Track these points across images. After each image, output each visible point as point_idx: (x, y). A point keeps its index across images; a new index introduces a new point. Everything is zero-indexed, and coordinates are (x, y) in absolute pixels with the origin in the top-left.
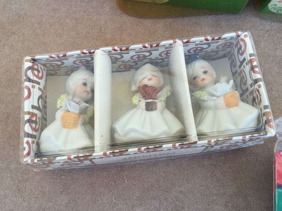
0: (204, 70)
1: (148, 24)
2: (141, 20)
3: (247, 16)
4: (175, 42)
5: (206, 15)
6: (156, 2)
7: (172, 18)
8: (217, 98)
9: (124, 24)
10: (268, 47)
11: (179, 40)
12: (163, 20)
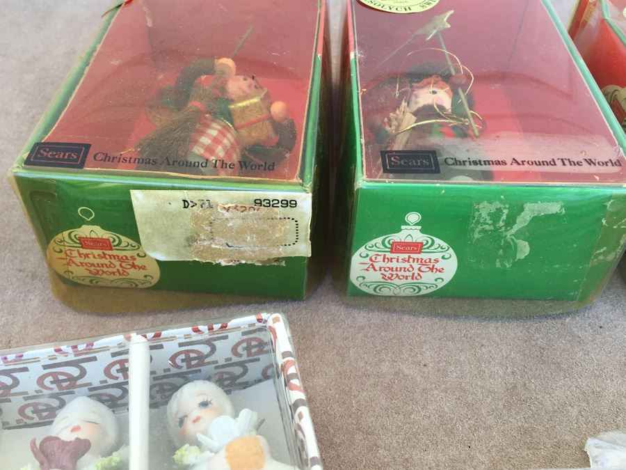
0: (201, 399)
1: (117, 326)
2: (103, 320)
3: (320, 303)
4: (128, 339)
5: (239, 304)
6: (137, 285)
7: (170, 313)
8: (213, 454)
9: (62, 330)
10: (364, 358)
11: (137, 334)
12: (150, 318)
